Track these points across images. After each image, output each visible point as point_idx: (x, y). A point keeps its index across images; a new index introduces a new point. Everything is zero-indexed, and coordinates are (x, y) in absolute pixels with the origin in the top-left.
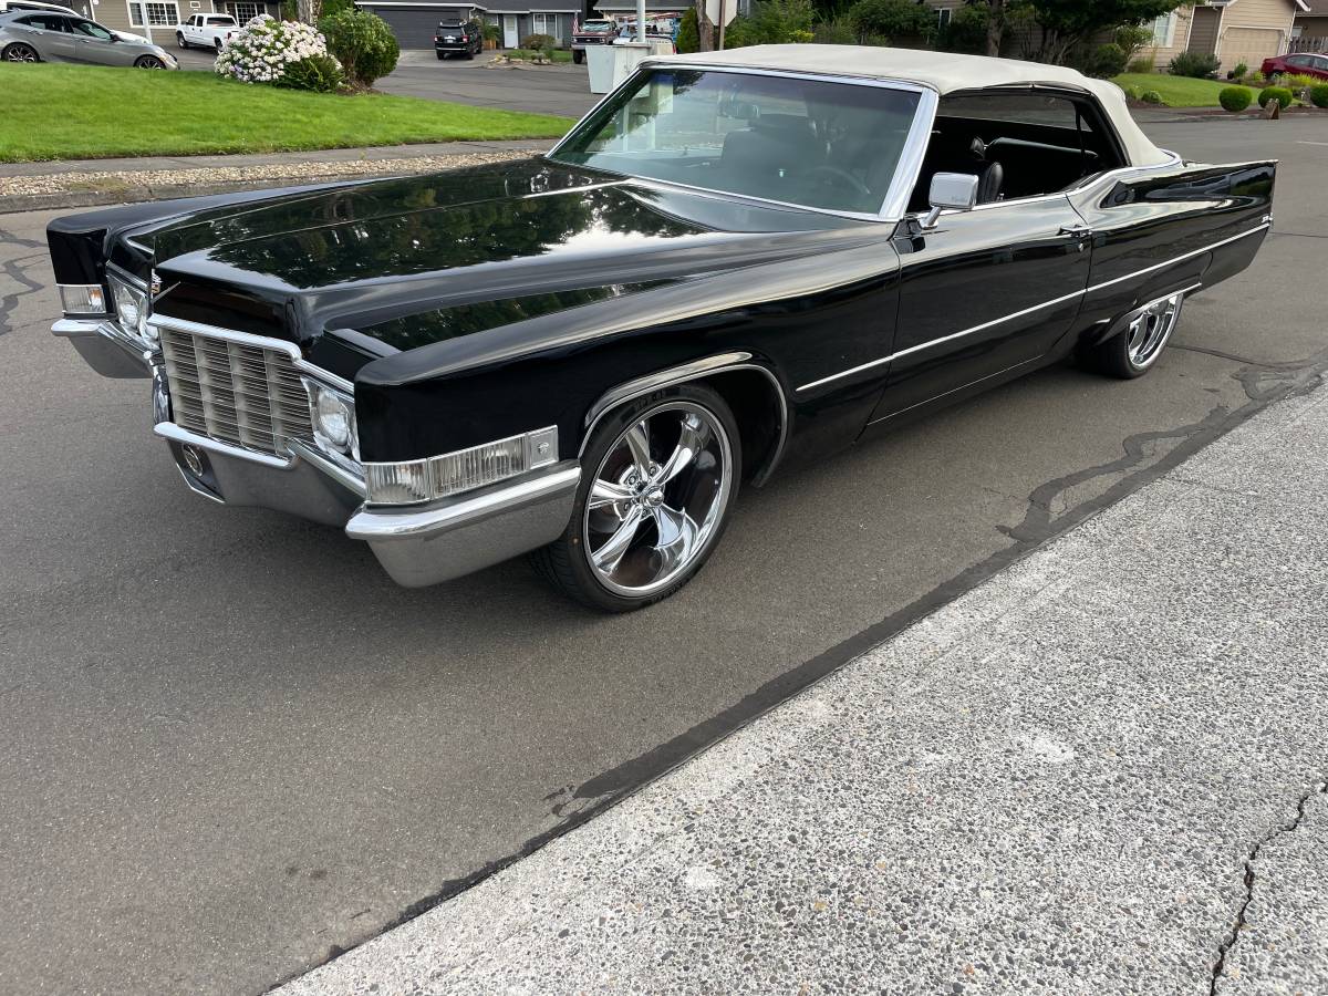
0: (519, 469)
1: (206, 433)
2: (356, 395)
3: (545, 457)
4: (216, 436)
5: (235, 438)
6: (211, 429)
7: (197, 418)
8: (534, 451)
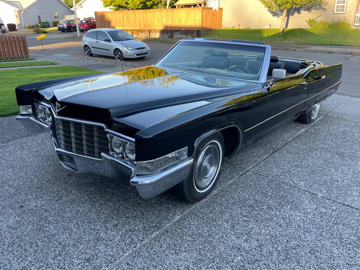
0: (178, 160)
1: (72, 151)
2: (136, 142)
3: (184, 156)
4: (75, 152)
5: (82, 152)
6: (74, 150)
7: (69, 146)
8: (182, 154)
